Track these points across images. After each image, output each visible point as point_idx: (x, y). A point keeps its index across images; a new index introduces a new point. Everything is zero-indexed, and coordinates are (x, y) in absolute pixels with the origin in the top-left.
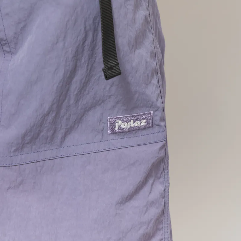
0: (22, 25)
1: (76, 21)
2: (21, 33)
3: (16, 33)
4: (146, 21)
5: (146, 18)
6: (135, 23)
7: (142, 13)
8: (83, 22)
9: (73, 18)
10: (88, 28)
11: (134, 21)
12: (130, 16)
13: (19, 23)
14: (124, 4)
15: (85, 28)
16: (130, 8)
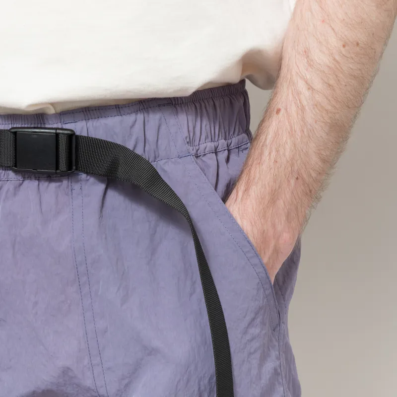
0: (126, 381)
1: (188, 381)
2: (125, 390)
3: (119, 390)
4: (276, 373)
5: (275, 370)
6: (260, 379)
7: (270, 365)
8: (197, 381)
9: (185, 378)
10: (202, 388)
11: (259, 377)
12: (254, 372)
13: (123, 379)
14: (248, 358)
15: (199, 389)
16: (255, 362)
